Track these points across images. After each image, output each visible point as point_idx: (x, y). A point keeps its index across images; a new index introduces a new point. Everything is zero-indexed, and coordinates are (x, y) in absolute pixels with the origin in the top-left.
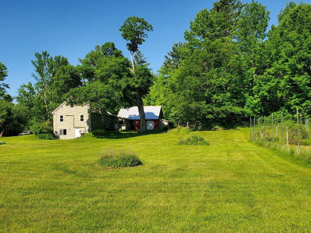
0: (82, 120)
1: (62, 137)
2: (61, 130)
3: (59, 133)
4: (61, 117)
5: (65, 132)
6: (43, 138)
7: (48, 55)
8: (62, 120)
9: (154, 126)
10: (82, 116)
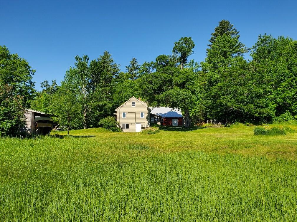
0: (142, 116)
1: (125, 130)
2: (123, 125)
3: (122, 127)
4: (124, 113)
5: (127, 126)
6: (115, 131)
7: (88, 59)
8: (124, 116)
9: (179, 123)
10: (142, 113)
